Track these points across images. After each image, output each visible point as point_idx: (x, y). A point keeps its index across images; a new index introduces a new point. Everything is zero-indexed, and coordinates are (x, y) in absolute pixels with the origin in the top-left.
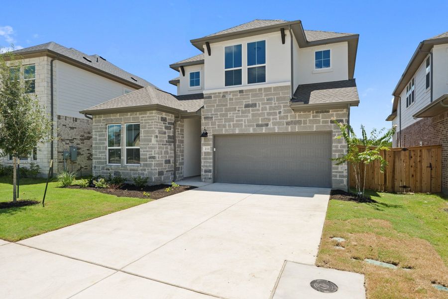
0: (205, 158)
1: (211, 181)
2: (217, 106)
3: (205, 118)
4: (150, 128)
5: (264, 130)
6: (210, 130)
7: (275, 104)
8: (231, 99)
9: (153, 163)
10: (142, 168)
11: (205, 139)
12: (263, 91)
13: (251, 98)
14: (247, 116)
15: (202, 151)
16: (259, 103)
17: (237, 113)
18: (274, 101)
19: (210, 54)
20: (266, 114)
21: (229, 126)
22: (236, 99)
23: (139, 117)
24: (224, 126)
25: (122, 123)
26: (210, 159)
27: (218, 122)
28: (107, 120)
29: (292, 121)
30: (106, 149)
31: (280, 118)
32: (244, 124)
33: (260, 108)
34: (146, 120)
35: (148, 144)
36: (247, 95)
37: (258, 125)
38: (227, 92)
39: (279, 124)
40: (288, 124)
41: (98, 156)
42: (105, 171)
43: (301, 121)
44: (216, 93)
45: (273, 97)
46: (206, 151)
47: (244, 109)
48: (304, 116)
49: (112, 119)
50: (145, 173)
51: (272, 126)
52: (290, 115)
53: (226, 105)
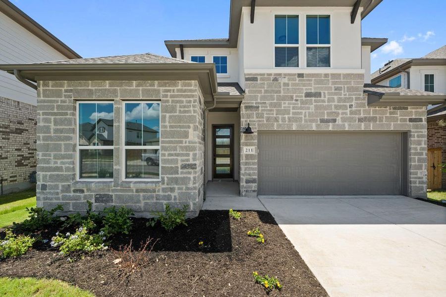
0: (246, 163)
1: (255, 194)
2: (266, 91)
3: (246, 107)
4: (185, 112)
5: (331, 127)
6: (254, 125)
7: (344, 95)
8: (286, 84)
9: (192, 176)
10: (165, 186)
11: (246, 136)
12: (330, 78)
13: (313, 86)
14: (308, 108)
15: (241, 154)
16: (324, 93)
17: (294, 104)
18: (344, 92)
19: (252, 21)
20: (333, 107)
21: (284, 119)
22: (293, 85)
23: (159, 91)
24: (276, 120)
25: (118, 99)
26: (254, 164)
27: (266, 114)
28: (77, 92)
29: (365, 117)
30: (74, 150)
31: (351, 113)
32: (304, 118)
33: (326, 99)
34: (177, 96)
35: (181, 142)
36: (309, 80)
37: (322, 121)
38: (280, 75)
39: (350, 120)
40: (360, 120)
41: (52, 165)
42: (72, 194)
43: (376, 117)
44: (264, 74)
45: (342, 86)
46: (248, 153)
47: (304, 98)
48: (380, 112)
49: (91, 90)
50: (173, 195)
51: (340, 123)
52: (364, 110)
53: (280, 92)
